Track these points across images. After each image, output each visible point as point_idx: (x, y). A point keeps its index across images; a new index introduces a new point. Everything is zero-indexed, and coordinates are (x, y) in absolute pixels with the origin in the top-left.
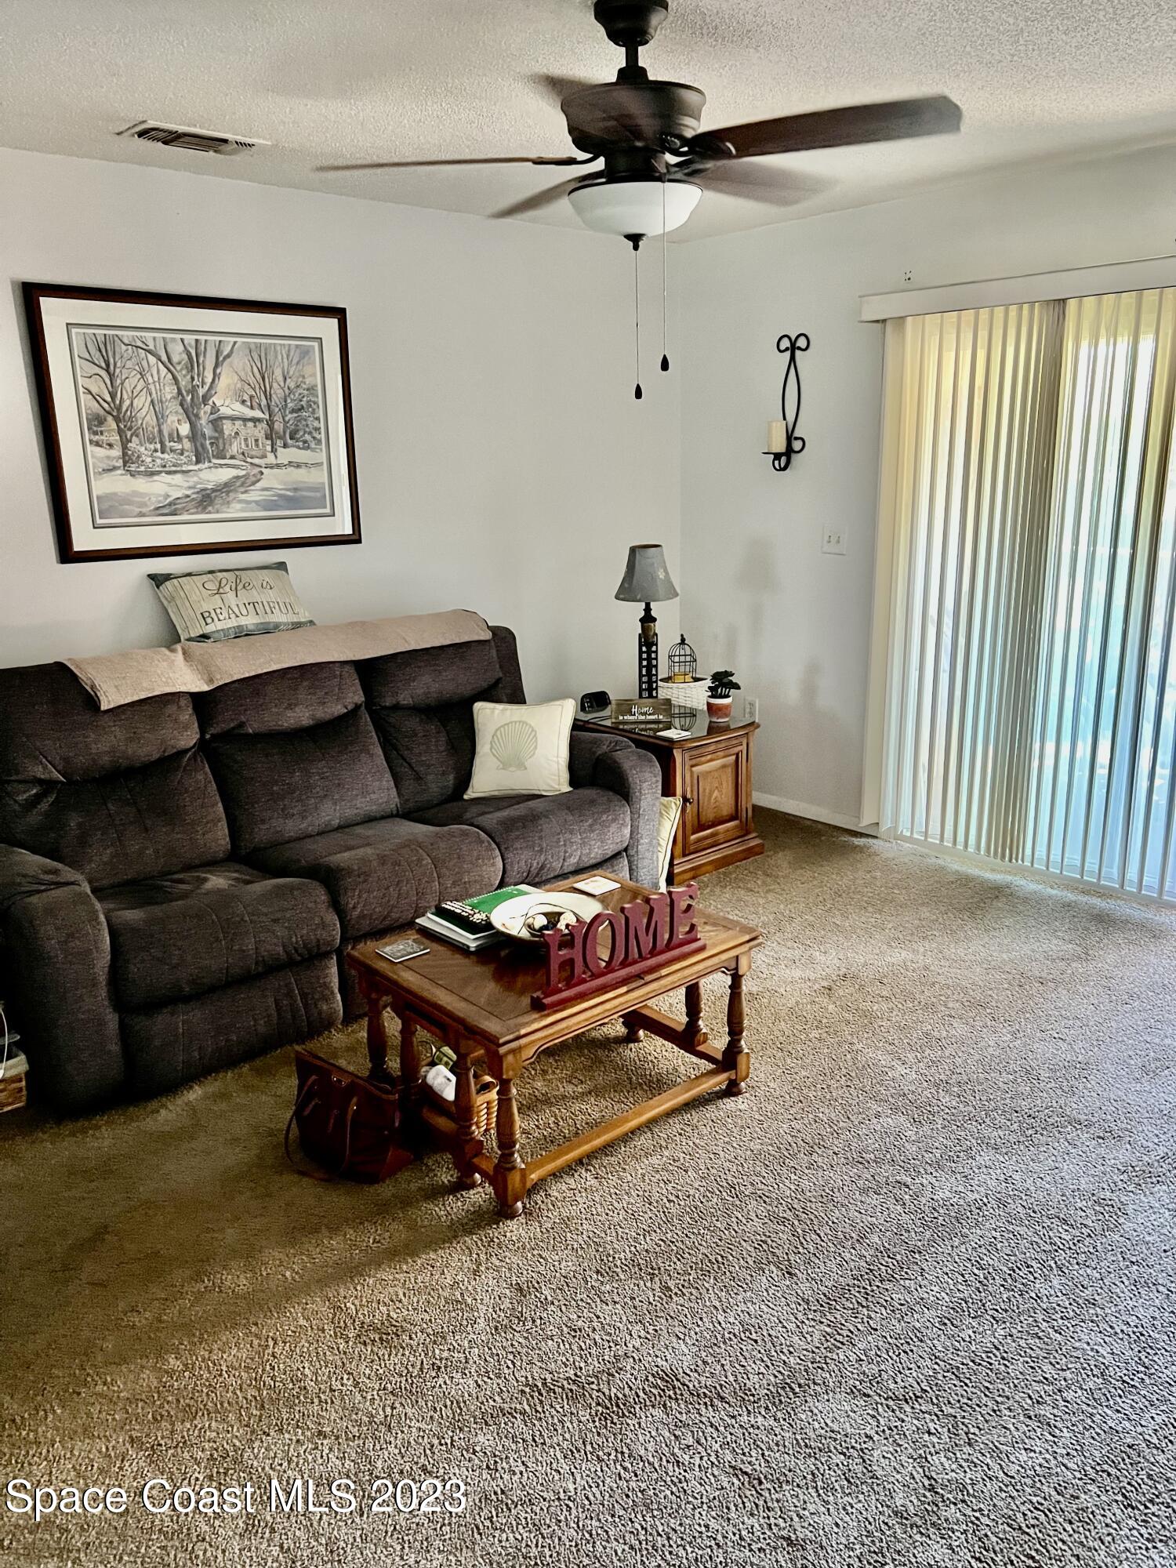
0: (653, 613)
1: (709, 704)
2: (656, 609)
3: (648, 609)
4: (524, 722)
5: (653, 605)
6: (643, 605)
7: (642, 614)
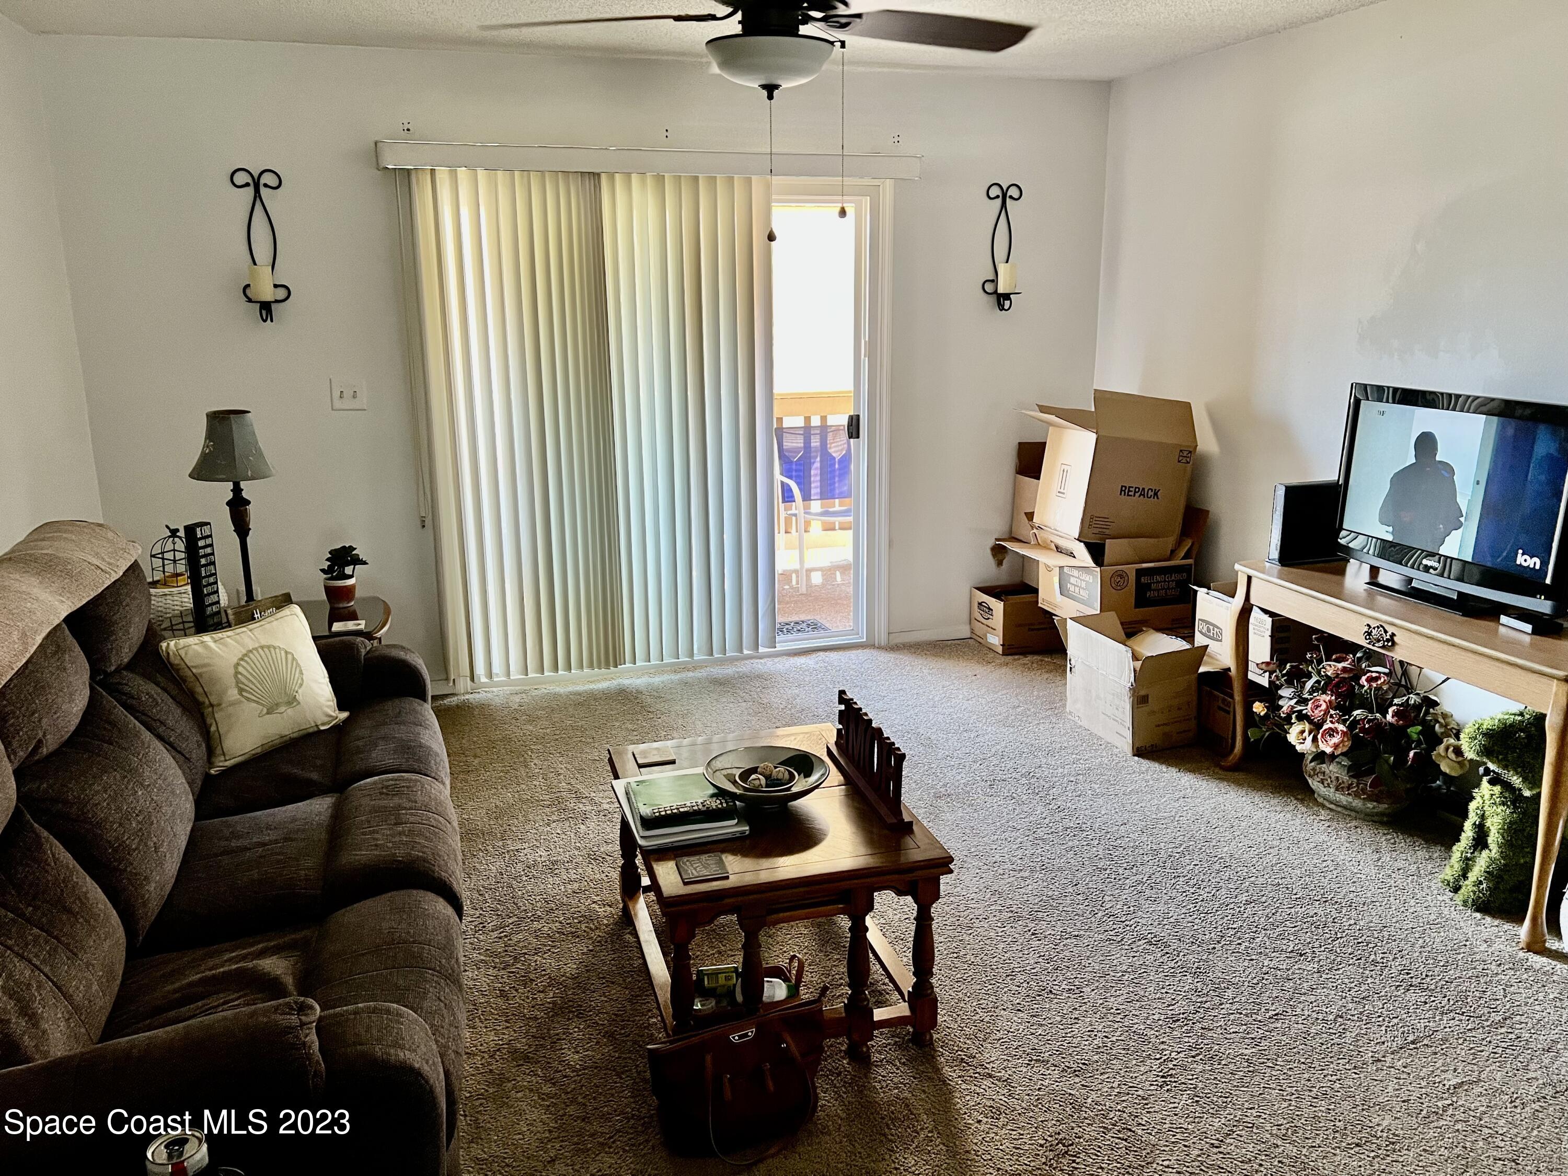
0: (245, 494)
1: (328, 590)
2: (248, 489)
3: (237, 490)
4: (269, 647)
5: (243, 485)
6: (230, 485)
7: (230, 496)
